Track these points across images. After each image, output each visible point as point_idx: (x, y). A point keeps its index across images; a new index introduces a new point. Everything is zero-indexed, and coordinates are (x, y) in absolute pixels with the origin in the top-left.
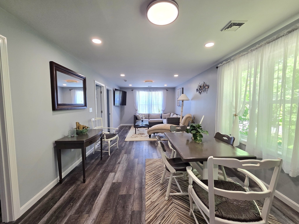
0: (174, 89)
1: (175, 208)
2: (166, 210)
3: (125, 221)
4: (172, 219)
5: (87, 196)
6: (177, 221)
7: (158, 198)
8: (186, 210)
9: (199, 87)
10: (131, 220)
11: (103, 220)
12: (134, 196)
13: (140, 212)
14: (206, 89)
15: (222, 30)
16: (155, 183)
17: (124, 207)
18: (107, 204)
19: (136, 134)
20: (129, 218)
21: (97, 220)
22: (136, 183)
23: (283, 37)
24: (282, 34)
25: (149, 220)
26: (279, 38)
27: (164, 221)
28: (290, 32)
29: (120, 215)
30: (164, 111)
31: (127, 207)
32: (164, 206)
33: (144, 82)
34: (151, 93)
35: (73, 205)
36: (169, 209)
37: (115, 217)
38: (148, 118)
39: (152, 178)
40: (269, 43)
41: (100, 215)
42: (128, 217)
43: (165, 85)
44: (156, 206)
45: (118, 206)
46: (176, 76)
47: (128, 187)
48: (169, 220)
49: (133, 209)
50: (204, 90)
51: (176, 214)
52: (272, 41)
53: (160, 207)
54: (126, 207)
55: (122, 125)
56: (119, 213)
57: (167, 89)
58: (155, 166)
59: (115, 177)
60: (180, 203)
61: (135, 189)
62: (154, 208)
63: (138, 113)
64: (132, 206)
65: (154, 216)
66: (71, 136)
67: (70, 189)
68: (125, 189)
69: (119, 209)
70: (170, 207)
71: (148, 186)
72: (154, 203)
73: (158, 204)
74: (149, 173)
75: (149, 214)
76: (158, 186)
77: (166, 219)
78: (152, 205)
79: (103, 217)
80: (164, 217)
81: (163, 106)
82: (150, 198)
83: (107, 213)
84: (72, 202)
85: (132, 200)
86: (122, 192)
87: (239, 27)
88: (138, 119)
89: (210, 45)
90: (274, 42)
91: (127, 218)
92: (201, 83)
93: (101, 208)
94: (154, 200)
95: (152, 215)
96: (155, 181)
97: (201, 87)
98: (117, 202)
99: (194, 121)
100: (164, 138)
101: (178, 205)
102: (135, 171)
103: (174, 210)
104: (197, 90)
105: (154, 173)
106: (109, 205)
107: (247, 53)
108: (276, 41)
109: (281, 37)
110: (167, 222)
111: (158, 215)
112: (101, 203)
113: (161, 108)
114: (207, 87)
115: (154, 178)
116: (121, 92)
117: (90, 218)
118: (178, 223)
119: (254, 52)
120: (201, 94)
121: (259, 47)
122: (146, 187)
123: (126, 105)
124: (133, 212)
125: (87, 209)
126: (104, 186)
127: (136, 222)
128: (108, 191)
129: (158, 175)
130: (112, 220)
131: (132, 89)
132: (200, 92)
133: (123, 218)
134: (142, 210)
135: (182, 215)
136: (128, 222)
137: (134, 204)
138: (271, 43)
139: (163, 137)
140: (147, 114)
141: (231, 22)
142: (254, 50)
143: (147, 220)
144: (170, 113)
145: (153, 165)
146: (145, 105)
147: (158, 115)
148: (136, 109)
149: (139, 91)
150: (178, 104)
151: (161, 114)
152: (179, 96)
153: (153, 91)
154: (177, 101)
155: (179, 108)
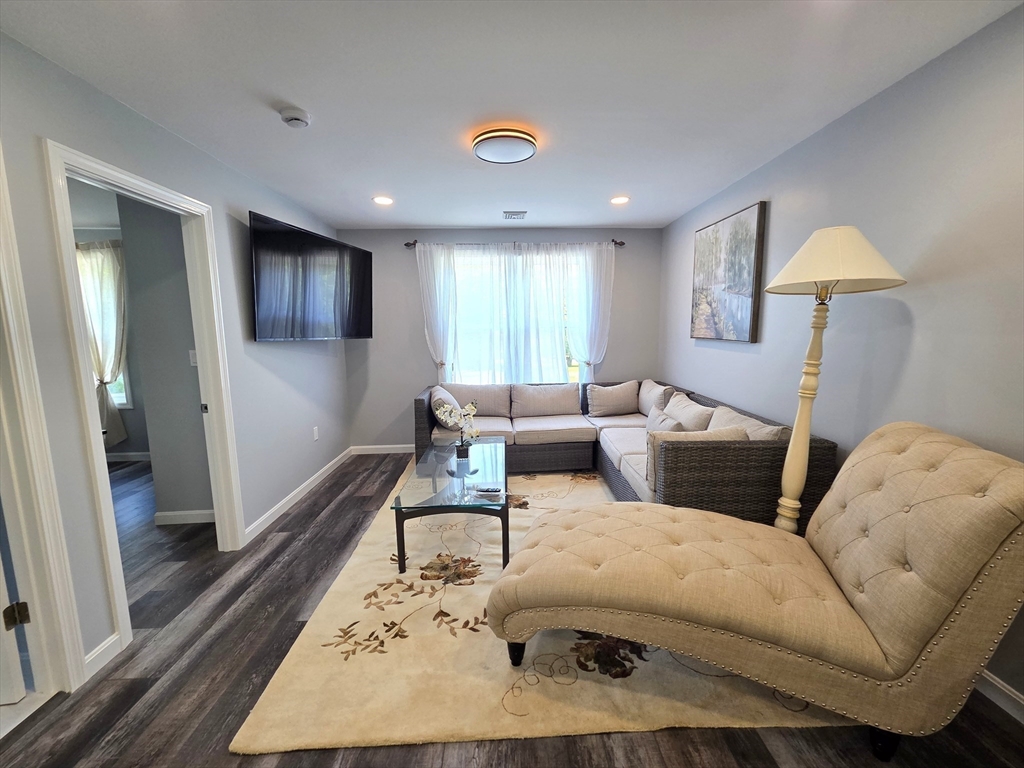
0: (659, 236)
30: (596, 368)
34: (525, 266)
38: (505, 411)
43: (615, 200)
55: (355, 450)
57: (617, 237)
63: (448, 381)
81: (594, 340)
113: (582, 352)
116: (347, 259)
123: (369, 335)
131: (411, 238)
140: (500, 388)
144: (633, 383)
147: (566, 391)
148: (438, 361)
149: (450, 248)
150: (701, 324)
151: (585, 386)
152: (710, 276)
153: (538, 247)
154: (695, 305)
155: (714, 351)
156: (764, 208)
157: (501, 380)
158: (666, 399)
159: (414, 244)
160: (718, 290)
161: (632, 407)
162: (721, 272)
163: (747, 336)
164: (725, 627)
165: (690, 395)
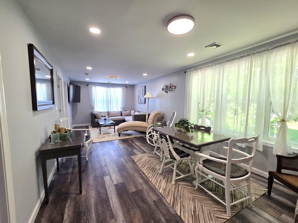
0: (133, 86)
1: (183, 188)
2: (178, 191)
3: (153, 211)
4: (186, 196)
5: (96, 205)
6: (191, 196)
7: (166, 185)
8: (191, 187)
9: (165, 87)
10: (158, 207)
11: (134, 218)
12: (145, 189)
13: (160, 200)
14: (173, 89)
15: (206, 47)
16: (155, 175)
17: (143, 201)
18: (125, 204)
19: (100, 134)
20: (155, 208)
21: (128, 220)
22: (138, 180)
23: (237, 60)
24: (236, 58)
25: (172, 203)
26: (234, 59)
27: (183, 199)
28: (241, 57)
29: (145, 208)
30: (123, 108)
31: (147, 200)
32: (175, 189)
33: (108, 77)
34: (110, 90)
35: (87, 219)
36: (180, 190)
37: (142, 212)
39: (149, 171)
40: (228, 61)
41: (126, 215)
42: (153, 206)
43: (126, 82)
44: (169, 192)
45: (137, 202)
46: (145, 75)
47: (133, 184)
48: (186, 197)
49: (153, 199)
50: (171, 89)
51: (187, 192)
52: (230, 61)
53: (173, 191)
54: (145, 200)
56: (144, 207)
57: (126, 86)
58: (144, 160)
59: (112, 179)
60: (184, 183)
61: (141, 184)
62: (169, 193)
63: (95, 111)
64: (150, 198)
65: (173, 198)
66: (55, 142)
67: (67, 205)
68: (132, 186)
69: (141, 204)
70: (179, 188)
71: (151, 178)
72: (166, 190)
73: (170, 189)
74: (143, 168)
75: (168, 199)
76: (159, 176)
77: (183, 197)
78: (166, 191)
79: (130, 215)
80: (181, 196)
81: (122, 103)
82: (160, 187)
83: (132, 211)
84: (84, 216)
85: (146, 193)
86: (132, 190)
87: (217, 47)
88: (97, 118)
89: (191, 55)
90: (231, 61)
91: (153, 208)
92: (168, 84)
93: (122, 209)
94: (165, 187)
95: (171, 199)
96: (154, 173)
97: (167, 86)
98: (134, 199)
99: (163, 117)
100: (134, 135)
101: (184, 185)
102: (128, 169)
103: (184, 189)
104: (163, 89)
105: (148, 167)
106: (128, 204)
107: (212, 65)
108: (233, 61)
109: (236, 59)
110: (185, 199)
111: (175, 197)
112: (118, 205)
113: (120, 106)
114: (174, 87)
115: (150, 170)
117: (118, 221)
118: (192, 196)
119: (217, 66)
120: (167, 93)
121: (221, 63)
122: (150, 180)
123: (80, 102)
124: (154, 202)
125: (108, 215)
126: (107, 191)
127: (162, 208)
128: (116, 193)
129: (153, 168)
130: (142, 214)
131: (87, 84)
132: (166, 91)
133: (150, 209)
134: (160, 198)
135: (192, 191)
136: (157, 210)
137: (151, 196)
138: (229, 62)
139: (132, 135)
140: (106, 112)
141: (215, 43)
142: (217, 64)
143: (170, 203)
144: (130, 111)
145: (142, 160)
146: (104, 102)
147: (118, 112)
148: (93, 107)
149: (95, 86)
150: (139, 101)
151: (121, 111)
152: (140, 94)
153: (112, 87)
154: (138, 98)
155: (141, 105)
156: (145, 86)
157: (105, 110)
158: (135, 112)
159: (88, 85)
160: (141, 96)
161: (129, 115)
162: (141, 94)
163: (144, 103)
164: (139, 127)
165: (138, 112)
